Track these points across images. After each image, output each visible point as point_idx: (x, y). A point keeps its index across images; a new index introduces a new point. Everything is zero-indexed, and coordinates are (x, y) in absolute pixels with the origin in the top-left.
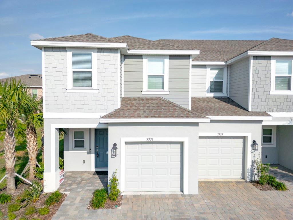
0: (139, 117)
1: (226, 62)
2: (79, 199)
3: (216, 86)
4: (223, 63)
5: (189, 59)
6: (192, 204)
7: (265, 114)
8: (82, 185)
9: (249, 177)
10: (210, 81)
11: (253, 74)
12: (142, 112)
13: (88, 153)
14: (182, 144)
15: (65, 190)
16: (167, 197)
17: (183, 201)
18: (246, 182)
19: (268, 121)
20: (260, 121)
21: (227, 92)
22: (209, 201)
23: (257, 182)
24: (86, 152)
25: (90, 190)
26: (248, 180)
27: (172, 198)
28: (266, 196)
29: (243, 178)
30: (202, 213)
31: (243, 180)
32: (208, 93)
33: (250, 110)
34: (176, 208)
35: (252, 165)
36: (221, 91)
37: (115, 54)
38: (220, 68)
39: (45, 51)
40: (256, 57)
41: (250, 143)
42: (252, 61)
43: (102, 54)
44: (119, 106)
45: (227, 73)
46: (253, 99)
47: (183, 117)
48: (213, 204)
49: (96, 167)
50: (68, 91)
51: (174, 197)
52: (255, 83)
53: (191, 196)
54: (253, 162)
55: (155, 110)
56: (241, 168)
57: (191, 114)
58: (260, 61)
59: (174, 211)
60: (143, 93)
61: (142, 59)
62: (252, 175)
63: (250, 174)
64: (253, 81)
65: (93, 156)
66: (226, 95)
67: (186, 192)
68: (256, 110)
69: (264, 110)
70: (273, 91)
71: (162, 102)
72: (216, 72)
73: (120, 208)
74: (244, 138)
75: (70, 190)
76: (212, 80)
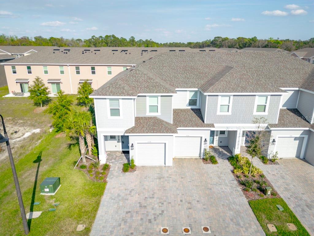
2: (117, 167)
3: (192, 102)
4: (197, 89)
5: (172, 97)
6: (168, 171)
8: (117, 160)
11: (208, 104)
13: (118, 142)
14: (165, 144)
15: (110, 163)
16: (157, 167)
17: (164, 169)
21: (199, 105)
23: (205, 159)
24: (116, 141)
25: (121, 163)
27: (159, 168)
28: (204, 167)
29: (200, 157)
32: (187, 106)
33: (205, 123)
34: (160, 173)
35: (204, 151)
36: (195, 104)
40: (210, 96)
41: (203, 140)
43: (124, 100)
44: (134, 125)
45: (200, 94)
46: (207, 117)
49: (122, 149)
50: (108, 118)
51: (160, 167)
53: (169, 167)
54: (204, 149)
55: (152, 128)
56: (199, 152)
58: (212, 97)
59: (159, 174)
60: (146, 114)
61: (146, 97)
62: (203, 156)
65: (121, 143)
66: (198, 107)
67: (167, 165)
69: (213, 123)
70: (219, 113)
72: (193, 93)
73: (135, 172)
74: (201, 138)
75: (112, 163)
76: (190, 99)
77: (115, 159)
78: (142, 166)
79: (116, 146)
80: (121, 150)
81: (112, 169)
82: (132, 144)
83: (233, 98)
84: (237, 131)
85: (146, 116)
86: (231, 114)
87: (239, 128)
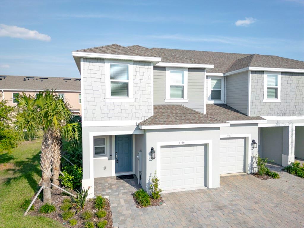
0: (174, 123)
1: (224, 74)
3: (216, 94)
4: (222, 75)
5: (204, 72)
6: (220, 195)
7: (260, 118)
8: (114, 189)
9: (249, 171)
10: (211, 90)
11: (252, 86)
12: (173, 119)
13: (109, 159)
14: (206, 146)
15: (103, 195)
17: (212, 193)
18: (248, 174)
19: (262, 124)
20: (257, 124)
21: (224, 99)
22: (231, 191)
23: (257, 174)
24: (107, 158)
26: (249, 173)
27: (202, 192)
28: (269, 184)
29: (244, 172)
30: (232, 201)
31: (245, 173)
32: (209, 100)
33: (249, 115)
34: (210, 199)
35: (252, 160)
36: (219, 98)
37: (150, 67)
38: (219, 79)
39: (84, 61)
40: (253, 72)
41: (250, 142)
42: (250, 75)
43: (138, 66)
44: (153, 114)
45: (225, 83)
46: (252, 106)
47: (209, 123)
48: (234, 193)
49: (116, 172)
50: (107, 100)
52: (253, 93)
53: (215, 189)
54: (252, 158)
55: (184, 117)
56: (243, 164)
57: (214, 120)
58: (256, 75)
60: (166, 101)
61: (166, 70)
62: (252, 168)
63: (250, 167)
64: (252, 91)
65: (113, 161)
66: (223, 102)
67: (210, 186)
68: (253, 115)
69: (259, 115)
70: (266, 100)
71: (185, 110)
72: (215, 82)
73: (164, 204)
74: (245, 139)
75: (107, 194)
76: (213, 89)
77: (110, 188)
78: (170, 194)
79: (105, 168)
80: (114, 174)
81: (115, 205)
82: (152, 149)
83: (282, 77)
84: (288, 127)
85: (165, 104)
86: (280, 101)
87: (291, 122)
